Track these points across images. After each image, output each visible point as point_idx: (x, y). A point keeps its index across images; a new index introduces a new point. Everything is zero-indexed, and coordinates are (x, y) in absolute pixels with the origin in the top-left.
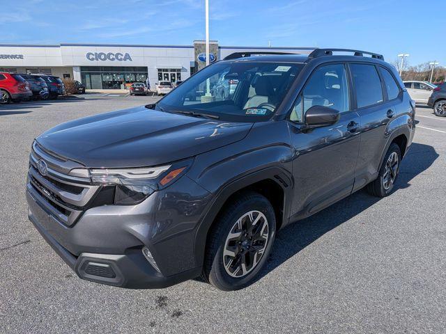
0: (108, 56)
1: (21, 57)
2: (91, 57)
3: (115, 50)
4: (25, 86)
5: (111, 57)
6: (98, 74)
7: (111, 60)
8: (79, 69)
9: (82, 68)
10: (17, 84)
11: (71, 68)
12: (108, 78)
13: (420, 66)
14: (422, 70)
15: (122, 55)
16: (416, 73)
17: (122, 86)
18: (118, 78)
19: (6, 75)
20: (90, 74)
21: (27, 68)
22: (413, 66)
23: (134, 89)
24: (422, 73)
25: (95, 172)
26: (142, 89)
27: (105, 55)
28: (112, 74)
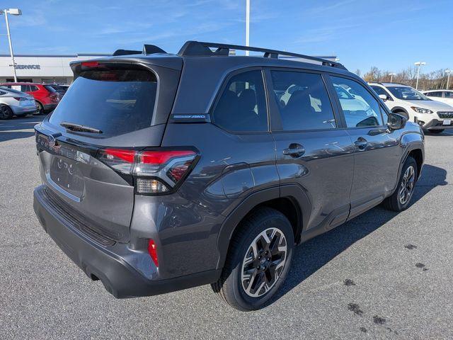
1: (38, 67)
4: (56, 96)
10: (49, 95)
13: (432, 74)
14: (434, 77)
16: (428, 80)
19: (39, 86)
21: (44, 79)
22: (425, 73)
24: (434, 81)
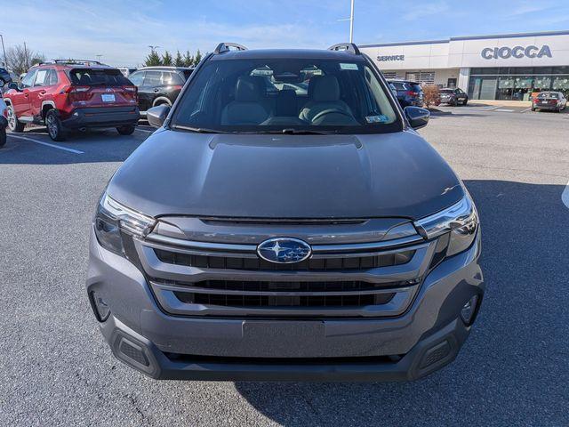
0: (513, 52)
2: (488, 54)
3: (525, 42)
5: (518, 53)
6: (495, 78)
7: (517, 57)
8: (468, 71)
9: (473, 70)
11: (457, 70)
12: (506, 84)
15: (537, 49)
17: (526, 96)
18: (523, 84)
20: (482, 79)
23: (539, 101)
25: (418, 224)
26: (555, 102)
27: (509, 50)
28: (515, 78)
